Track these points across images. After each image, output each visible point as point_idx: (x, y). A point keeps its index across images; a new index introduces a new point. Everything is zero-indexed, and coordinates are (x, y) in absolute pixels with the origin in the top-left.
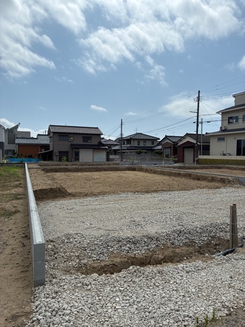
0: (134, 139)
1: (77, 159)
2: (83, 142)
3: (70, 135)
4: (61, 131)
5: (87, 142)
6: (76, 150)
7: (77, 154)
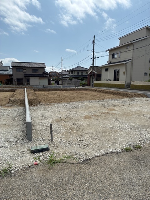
0: (75, 71)
1: (28, 84)
2: (33, 72)
3: (24, 68)
4: (18, 66)
5: (36, 72)
6: (28, 78)
7: (28, 80)
